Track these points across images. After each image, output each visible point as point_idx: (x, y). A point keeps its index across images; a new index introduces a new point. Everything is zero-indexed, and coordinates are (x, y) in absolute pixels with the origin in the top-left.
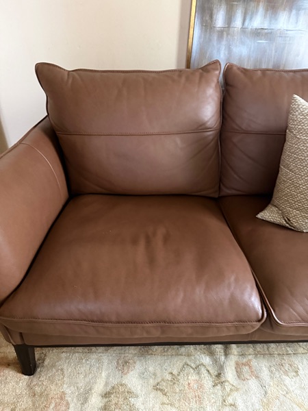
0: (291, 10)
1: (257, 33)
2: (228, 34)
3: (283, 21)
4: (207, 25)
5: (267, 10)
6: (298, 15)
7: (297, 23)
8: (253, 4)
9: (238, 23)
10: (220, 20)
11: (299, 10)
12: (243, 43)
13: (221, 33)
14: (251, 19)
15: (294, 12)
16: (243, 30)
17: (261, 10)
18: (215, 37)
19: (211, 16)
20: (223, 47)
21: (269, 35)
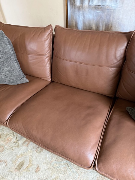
1: (96, 8)
2: (82, 8)
3: (109, 2)
4: (73, 4)
7: (116, 2)
9: (86, 3)
12: (90, 12)
13: (79, 8)
14: (92, 1)
16: (89, 6)
18: (77, 10)
20: (81, 15)
21: (102, 8)
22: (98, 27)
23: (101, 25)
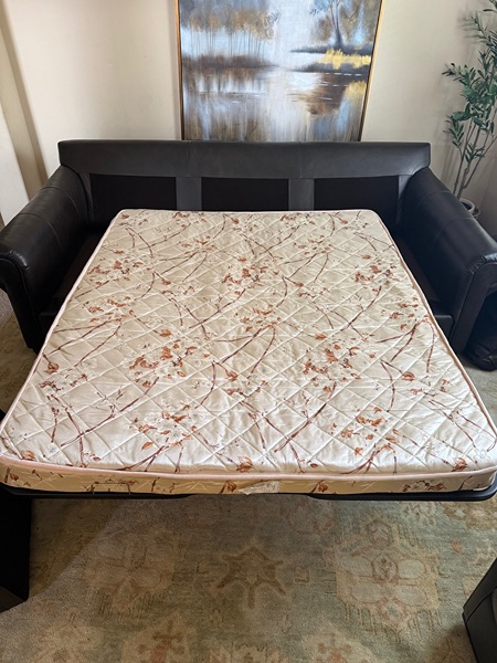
0: (253, 80)
1: (231, 96)
5: (235, 80)
6: (259, 84)
7: (260, 88)
8: (224, 76)
9: (215, 89)
10: (201, 88)
11: (259, 79)
12: (221, 103)
13: (203, 96)
15: (256, 81)
16: (220, 93)
17: (230, 79)
18: (199, 100)
20: (207, 107)
21: (241, 97)
22: (236, 125)
23: (241, 122)
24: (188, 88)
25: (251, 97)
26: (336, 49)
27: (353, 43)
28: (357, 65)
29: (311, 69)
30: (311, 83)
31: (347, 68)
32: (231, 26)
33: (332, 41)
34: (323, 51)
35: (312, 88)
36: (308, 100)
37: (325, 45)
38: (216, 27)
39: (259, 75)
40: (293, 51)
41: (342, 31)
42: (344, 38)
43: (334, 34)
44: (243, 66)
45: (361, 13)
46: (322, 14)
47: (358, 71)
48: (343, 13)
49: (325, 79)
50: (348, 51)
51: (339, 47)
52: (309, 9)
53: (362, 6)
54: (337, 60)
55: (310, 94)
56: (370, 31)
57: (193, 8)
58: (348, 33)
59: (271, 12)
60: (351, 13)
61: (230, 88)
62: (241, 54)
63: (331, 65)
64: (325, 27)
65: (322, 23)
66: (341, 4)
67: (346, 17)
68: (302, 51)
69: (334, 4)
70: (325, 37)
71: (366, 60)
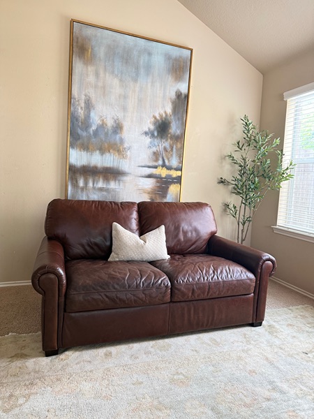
0: (115, 180)
1: (101, 189)
2: (86, 189)
3: (113, 185)
4: (75, 185)
5: (104, 181)
6: (119, 183)
7: (119, 185)
8: (97, 178)
9: (91, 184)
10: (81, 183)
11: (119, 181)
12: (95, 194)
13: (82, 189)
14: (97, 183)
15: (117, 182)
16: (94, 188)
17: (101, 180)
18: (80, 191)
19: (77, 182)
21: (107, 190)
24: (72, 184)
25: (114, 190)
26: (163, 166)
27: (171, 164)
28: (174, 176)
29: (150, 176)
30: (150, 184)
31: (169, 177)
32: (102, 151)
33: (160, 162)
34: (156, 167)
35: (150, 186)
36: (149, 193)
37: (157, 164)
38: (93, 150)
39: (119, 178)
40: (139, 166)
41: (165, 158)
42: (166, 161)
43: (161, 159)
44: (110, 173)
45: (174, 150)
46: (154, 149)
47: (175, 178)
48: (165, 149)
49: (158, 182)
50: (169, 168)
51: (164, 165)
52: (147, 146)
53: (175, 147)
54: (164, 173)
55: (150, 190)
56: (180, 159)
57: (79, 139)
58: (168, 159)
59: (126, 145)
60: (169, 149)
61: (101, 184)
62: (108, 166)
63: (161, 175)
64: (156, 155)
65: (154, 153)
66: (164, 145)
67: (167, 151)
68: (144, 167)
69: (160, 145)
70: (157, 160)
71: (179, 173)
